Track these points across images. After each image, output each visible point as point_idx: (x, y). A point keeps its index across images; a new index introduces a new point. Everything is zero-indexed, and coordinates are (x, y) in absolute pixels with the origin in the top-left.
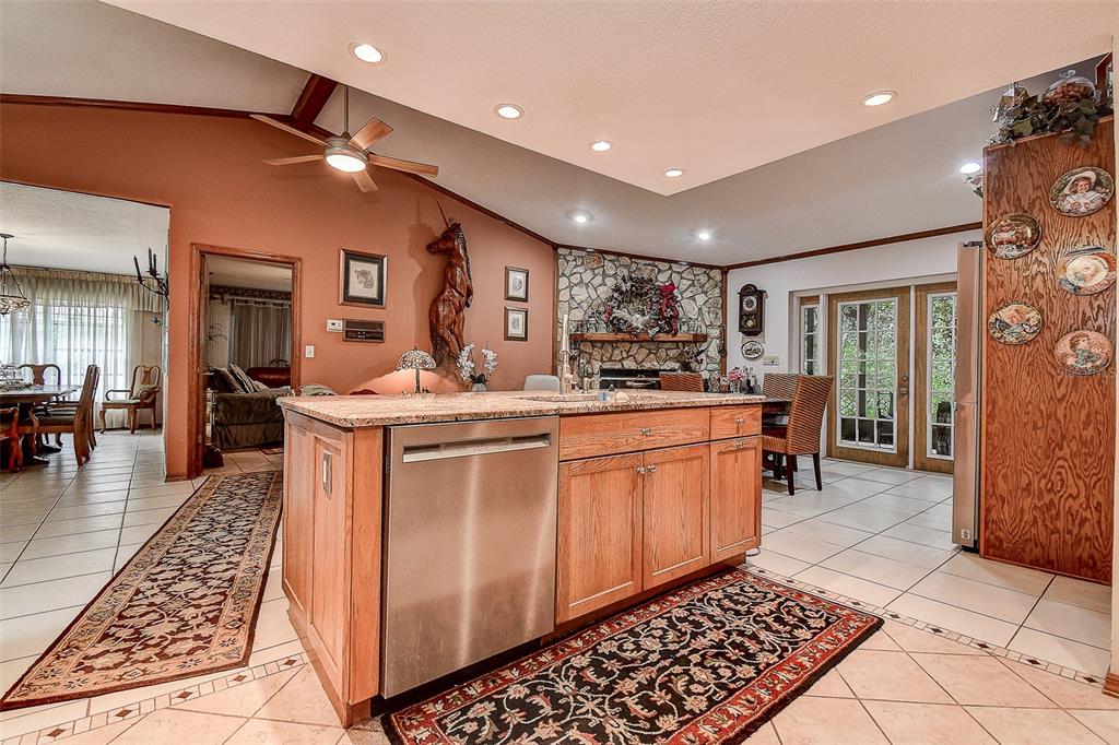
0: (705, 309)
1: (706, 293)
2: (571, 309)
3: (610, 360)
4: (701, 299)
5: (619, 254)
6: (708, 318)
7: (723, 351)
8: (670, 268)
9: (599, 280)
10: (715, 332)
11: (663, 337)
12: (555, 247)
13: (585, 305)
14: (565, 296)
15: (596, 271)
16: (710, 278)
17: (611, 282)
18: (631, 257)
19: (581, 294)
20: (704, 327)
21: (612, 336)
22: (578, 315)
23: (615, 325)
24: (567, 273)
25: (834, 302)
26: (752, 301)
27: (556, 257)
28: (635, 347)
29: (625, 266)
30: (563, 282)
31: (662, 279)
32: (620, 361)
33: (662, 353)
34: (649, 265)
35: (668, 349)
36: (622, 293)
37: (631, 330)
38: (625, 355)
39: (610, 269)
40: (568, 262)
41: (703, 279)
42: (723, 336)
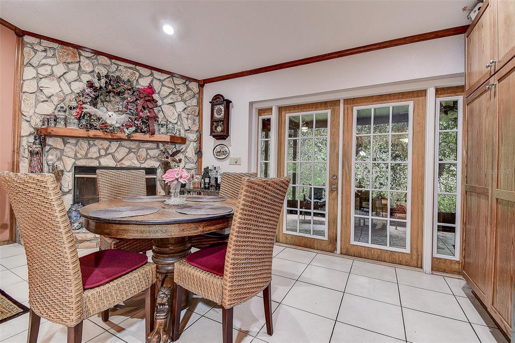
0: (184, 115)
1: (185, 101)
2: (38, 101)
3: (86, 157)
4: (180, 106)
5: (98, 53)
6: (187, 124)
7: (199, 153)
8: (152, 74)
9: (72, 75)
10: (192, 136)
11: (139, 136)
12: (20, 34)
13: (56, 100)
14: (29, 86)
15: (71, 66)
16: (188, 89)
17: (86, 78)
18: (111, 57)
19: (52, 87)
20: (182, 131)
21: (82, 132)
22: (48, 109)
23: (88, 121)
24: (35, 62)
25: (283, 113)
26: (220, 110)
27: (21, 44)
28: (114, 145)
29: (105, 66)
30: (29, 73)
31: (144, 83)
32: (97, 158)
33: (143, 153)
34: (129, 68)
35: (147, 149)
36: (95, 90)
37: (105, 127)
38: (103, 152)
39: (87, 66)
40: (36, 51)
41: (183, 89)
42: (199, 140)
